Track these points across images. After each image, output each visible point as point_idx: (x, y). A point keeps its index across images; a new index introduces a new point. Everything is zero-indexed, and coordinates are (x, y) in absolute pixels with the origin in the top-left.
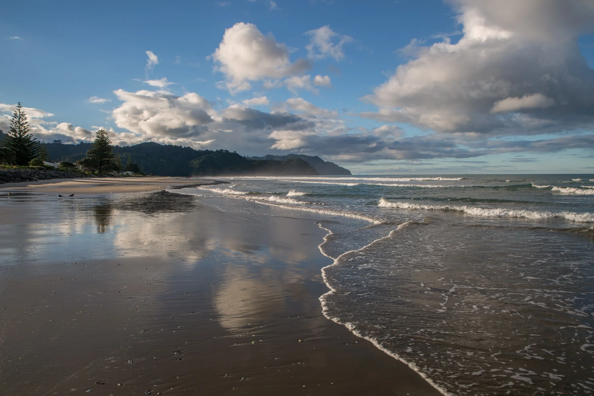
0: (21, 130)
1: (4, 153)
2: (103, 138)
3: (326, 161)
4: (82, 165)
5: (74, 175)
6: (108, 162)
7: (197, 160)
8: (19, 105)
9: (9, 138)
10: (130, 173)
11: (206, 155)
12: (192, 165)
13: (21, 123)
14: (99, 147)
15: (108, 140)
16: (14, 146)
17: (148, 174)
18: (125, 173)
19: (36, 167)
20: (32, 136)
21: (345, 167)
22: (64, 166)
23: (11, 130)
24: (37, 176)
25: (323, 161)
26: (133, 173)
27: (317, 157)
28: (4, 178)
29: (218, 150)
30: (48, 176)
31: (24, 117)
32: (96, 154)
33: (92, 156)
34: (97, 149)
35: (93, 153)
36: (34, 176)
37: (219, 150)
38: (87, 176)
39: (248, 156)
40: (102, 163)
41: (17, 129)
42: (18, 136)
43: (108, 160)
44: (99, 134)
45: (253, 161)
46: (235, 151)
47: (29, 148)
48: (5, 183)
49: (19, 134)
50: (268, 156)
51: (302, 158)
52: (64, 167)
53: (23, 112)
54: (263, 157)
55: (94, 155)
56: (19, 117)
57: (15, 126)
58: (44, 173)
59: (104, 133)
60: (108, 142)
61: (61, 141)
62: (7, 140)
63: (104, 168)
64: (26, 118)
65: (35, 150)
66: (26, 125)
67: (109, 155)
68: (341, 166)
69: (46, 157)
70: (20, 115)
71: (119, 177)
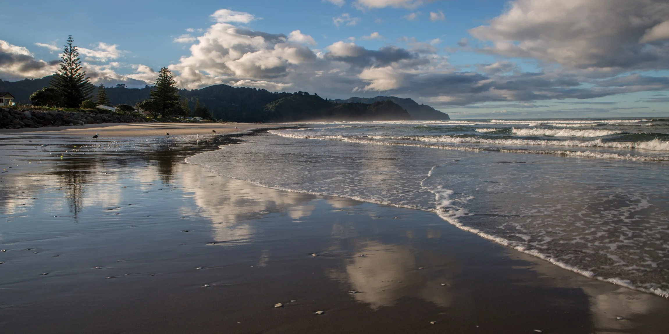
0: (73, 68)
1: (51, 94)
2: (166, 77)
3: (419, 104)
4: (143, 108)
5: (132, 119)
6: (172, 105)
7: (273, 104)
8: (70, 38)
9: (59, 78)
10: (198, 118)
11: (283, 98)
12: (268, 109)
13: (73, 59)
14: (162, 88)
15: (172, 80)
16: (64, 86)
17: (218, 120)
18: (192, 119)
19: (87, 109)
20: (85, 74)
21: (443, 111)
22: (122, 109)
23: (62, 68)
24: (84, 119)
25: (416, 104)
26: (202, 118)
27: (409, 100)
28: (42, 121)
29: (296, 92)
30: (98, 120)
31: (75, 52)
32: (159, 96)
33: (155, 99)
34: (160, 90)
35: (156, 94)
36: (80, 120)
37: (298, 92)
38: (147, 121)
39: (330, 99)
40: (165, 106)
41: (68, 67)
42: (70, 75)
43: (173, 103)
44: (161, 72)
45: (337, 104)
46: (315, 94)
47: (81, 88)
48: (41, 127)
49: (71, 72)
50: (353, 98)
51: (393, 100)
52: (122, 111)
53: (75, 47)
54: (348, 100)
55: (156, 97)
56: (70, 53)
57: (66, 63)
58: (94, 116)
59: (168, 71)
60: (172, 82)
61: (125, 85)
62: (58, 79)
63: (168, 112)
64: (78, 53)
65: (87, 90)
66: (77, 62)
67: (173, 96)
68: (438, 110)
69: (105, 100)
70: (71, 50)
71: (186, 122)
